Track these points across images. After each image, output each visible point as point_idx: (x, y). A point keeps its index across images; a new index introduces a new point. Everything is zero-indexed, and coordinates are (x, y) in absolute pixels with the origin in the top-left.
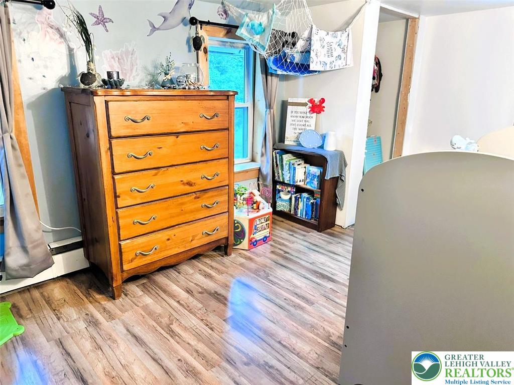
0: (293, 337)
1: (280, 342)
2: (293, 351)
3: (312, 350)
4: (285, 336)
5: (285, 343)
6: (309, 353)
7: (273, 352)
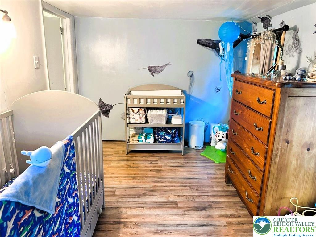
0: (140, 213)
1: (143, 207)
2: (134, 208)
3: (127, 213)
4: (144, 212)
5: (141, 208)
6: (126, 211)
7: (141, 203)
